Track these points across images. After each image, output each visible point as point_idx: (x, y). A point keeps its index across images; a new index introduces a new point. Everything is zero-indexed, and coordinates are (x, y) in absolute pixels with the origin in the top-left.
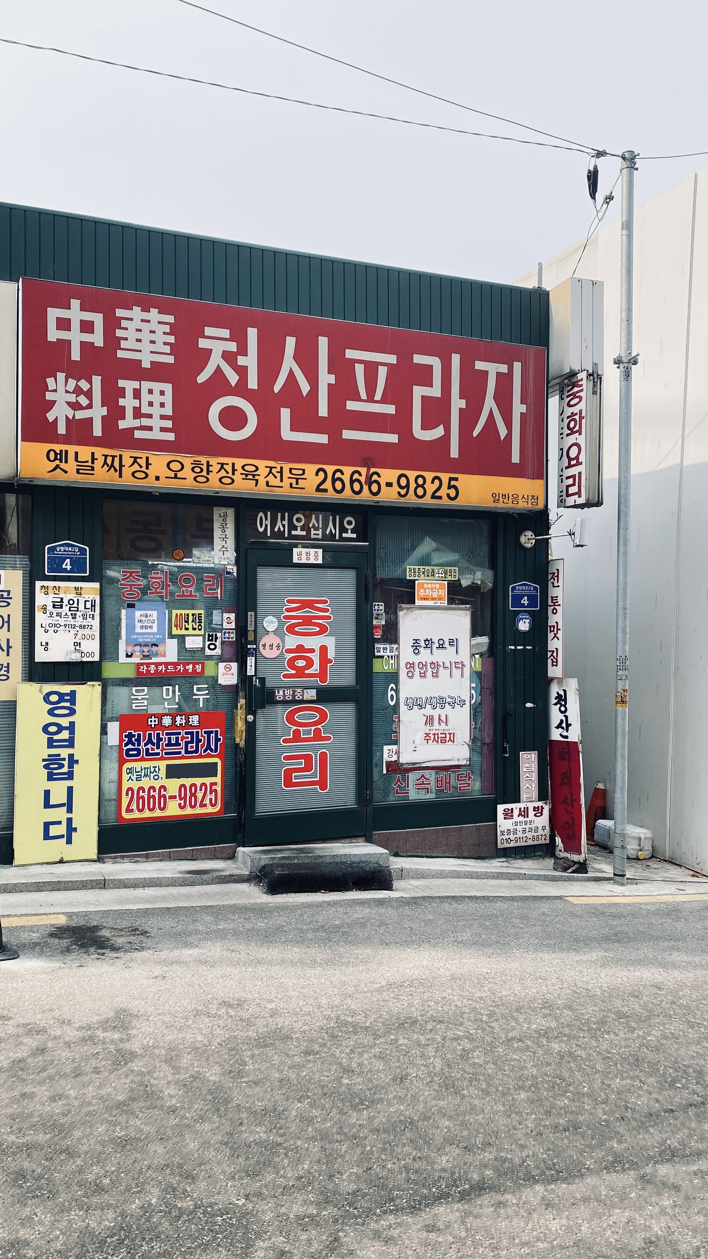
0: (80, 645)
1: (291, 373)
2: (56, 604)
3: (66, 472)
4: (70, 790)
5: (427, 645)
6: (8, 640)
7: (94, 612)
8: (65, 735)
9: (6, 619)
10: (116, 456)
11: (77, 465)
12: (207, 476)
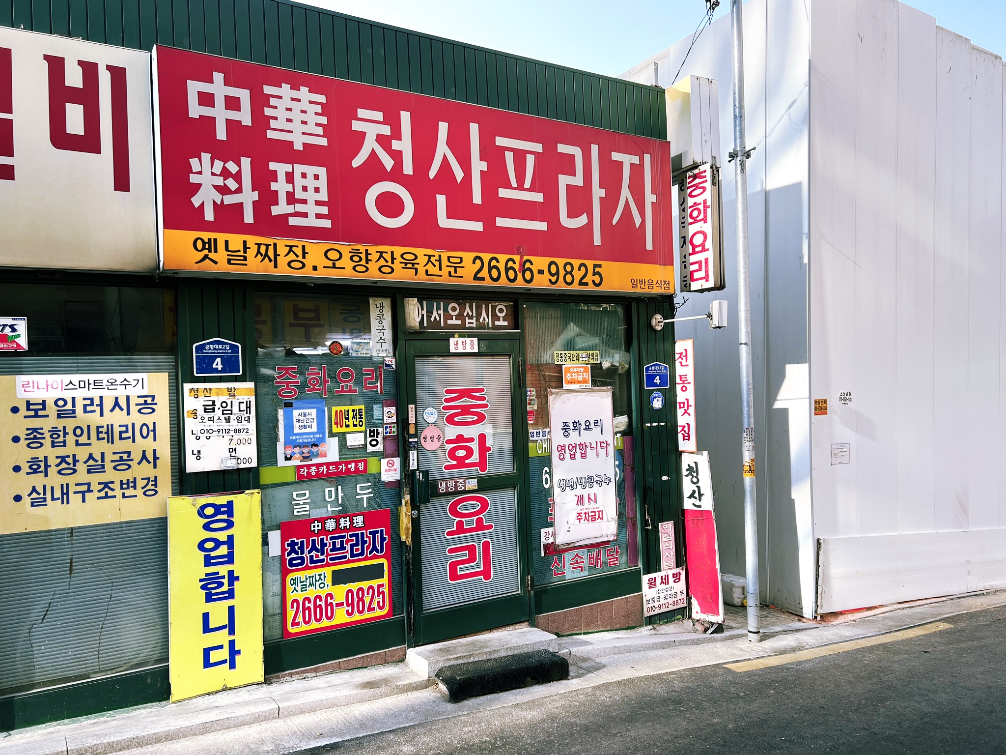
0: (235, 451)
1: (445, 159)
2: (207, 407)
3: (216, 263)
4: (231, 609)
5: (575, 427)
6: (155, 451)
7: (250, 414)
8: (223, 550)
9: (151, 428)
10: (270, 245)
11: (228, 255)
12: (366, 265)
